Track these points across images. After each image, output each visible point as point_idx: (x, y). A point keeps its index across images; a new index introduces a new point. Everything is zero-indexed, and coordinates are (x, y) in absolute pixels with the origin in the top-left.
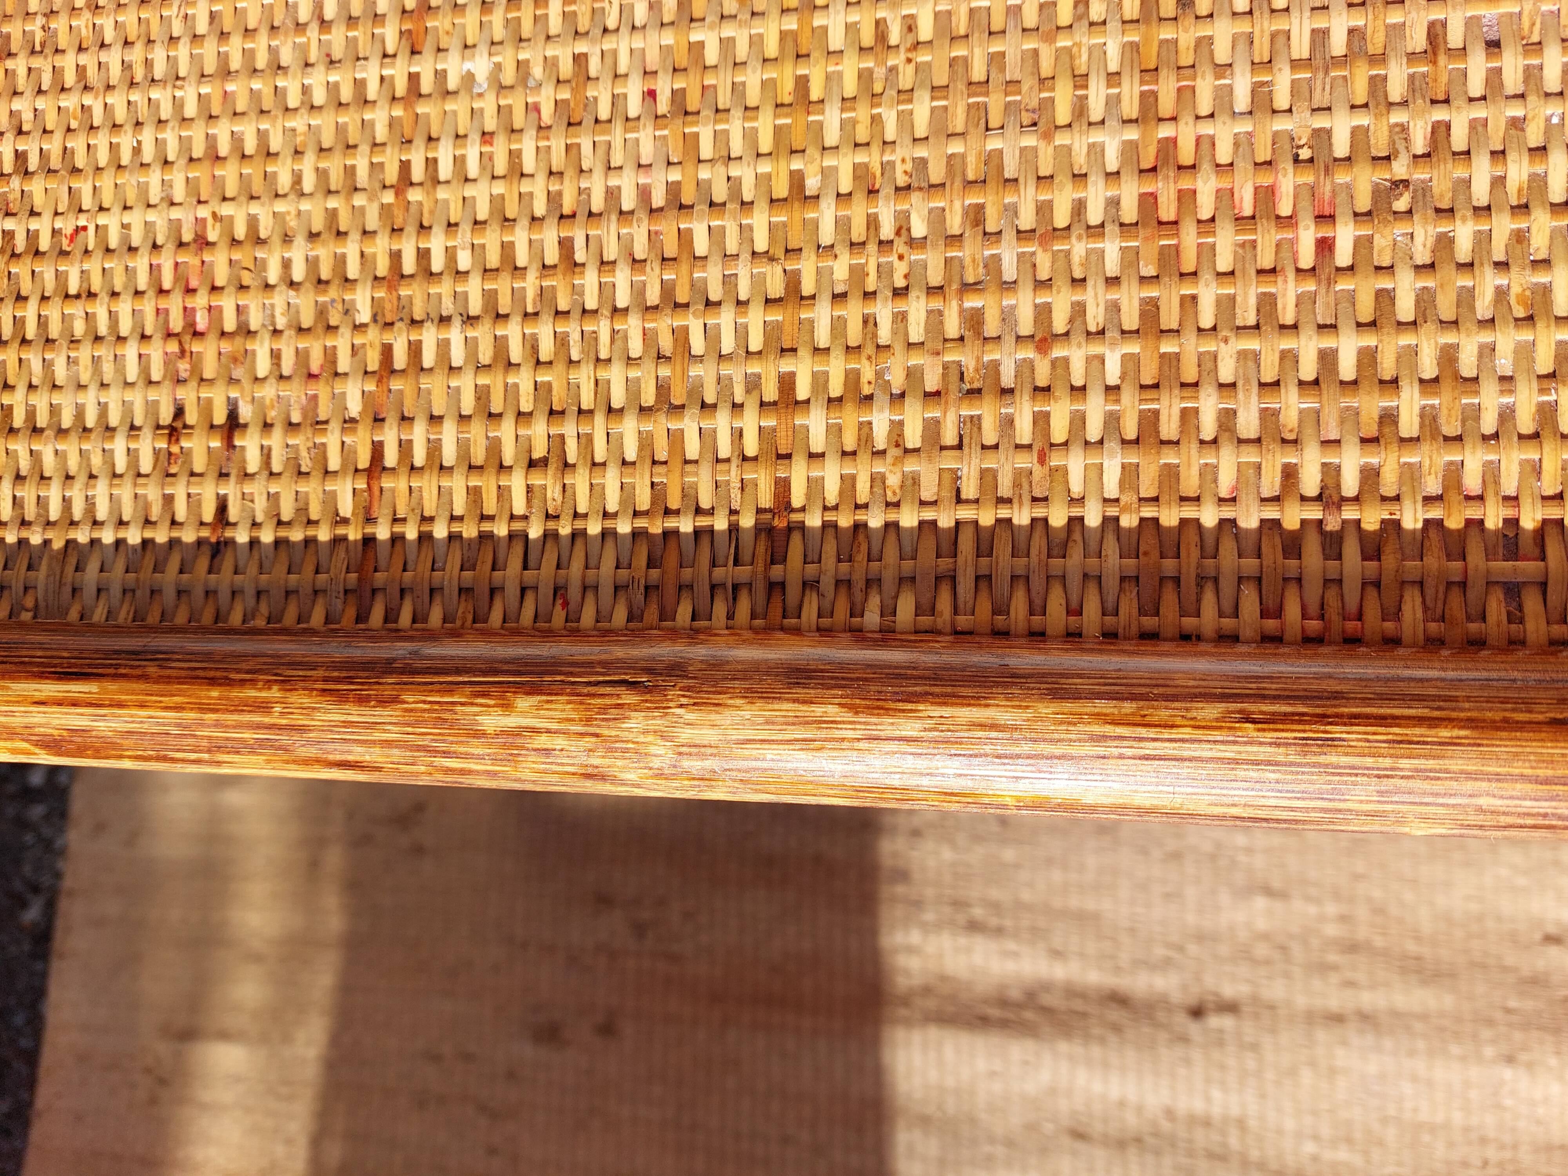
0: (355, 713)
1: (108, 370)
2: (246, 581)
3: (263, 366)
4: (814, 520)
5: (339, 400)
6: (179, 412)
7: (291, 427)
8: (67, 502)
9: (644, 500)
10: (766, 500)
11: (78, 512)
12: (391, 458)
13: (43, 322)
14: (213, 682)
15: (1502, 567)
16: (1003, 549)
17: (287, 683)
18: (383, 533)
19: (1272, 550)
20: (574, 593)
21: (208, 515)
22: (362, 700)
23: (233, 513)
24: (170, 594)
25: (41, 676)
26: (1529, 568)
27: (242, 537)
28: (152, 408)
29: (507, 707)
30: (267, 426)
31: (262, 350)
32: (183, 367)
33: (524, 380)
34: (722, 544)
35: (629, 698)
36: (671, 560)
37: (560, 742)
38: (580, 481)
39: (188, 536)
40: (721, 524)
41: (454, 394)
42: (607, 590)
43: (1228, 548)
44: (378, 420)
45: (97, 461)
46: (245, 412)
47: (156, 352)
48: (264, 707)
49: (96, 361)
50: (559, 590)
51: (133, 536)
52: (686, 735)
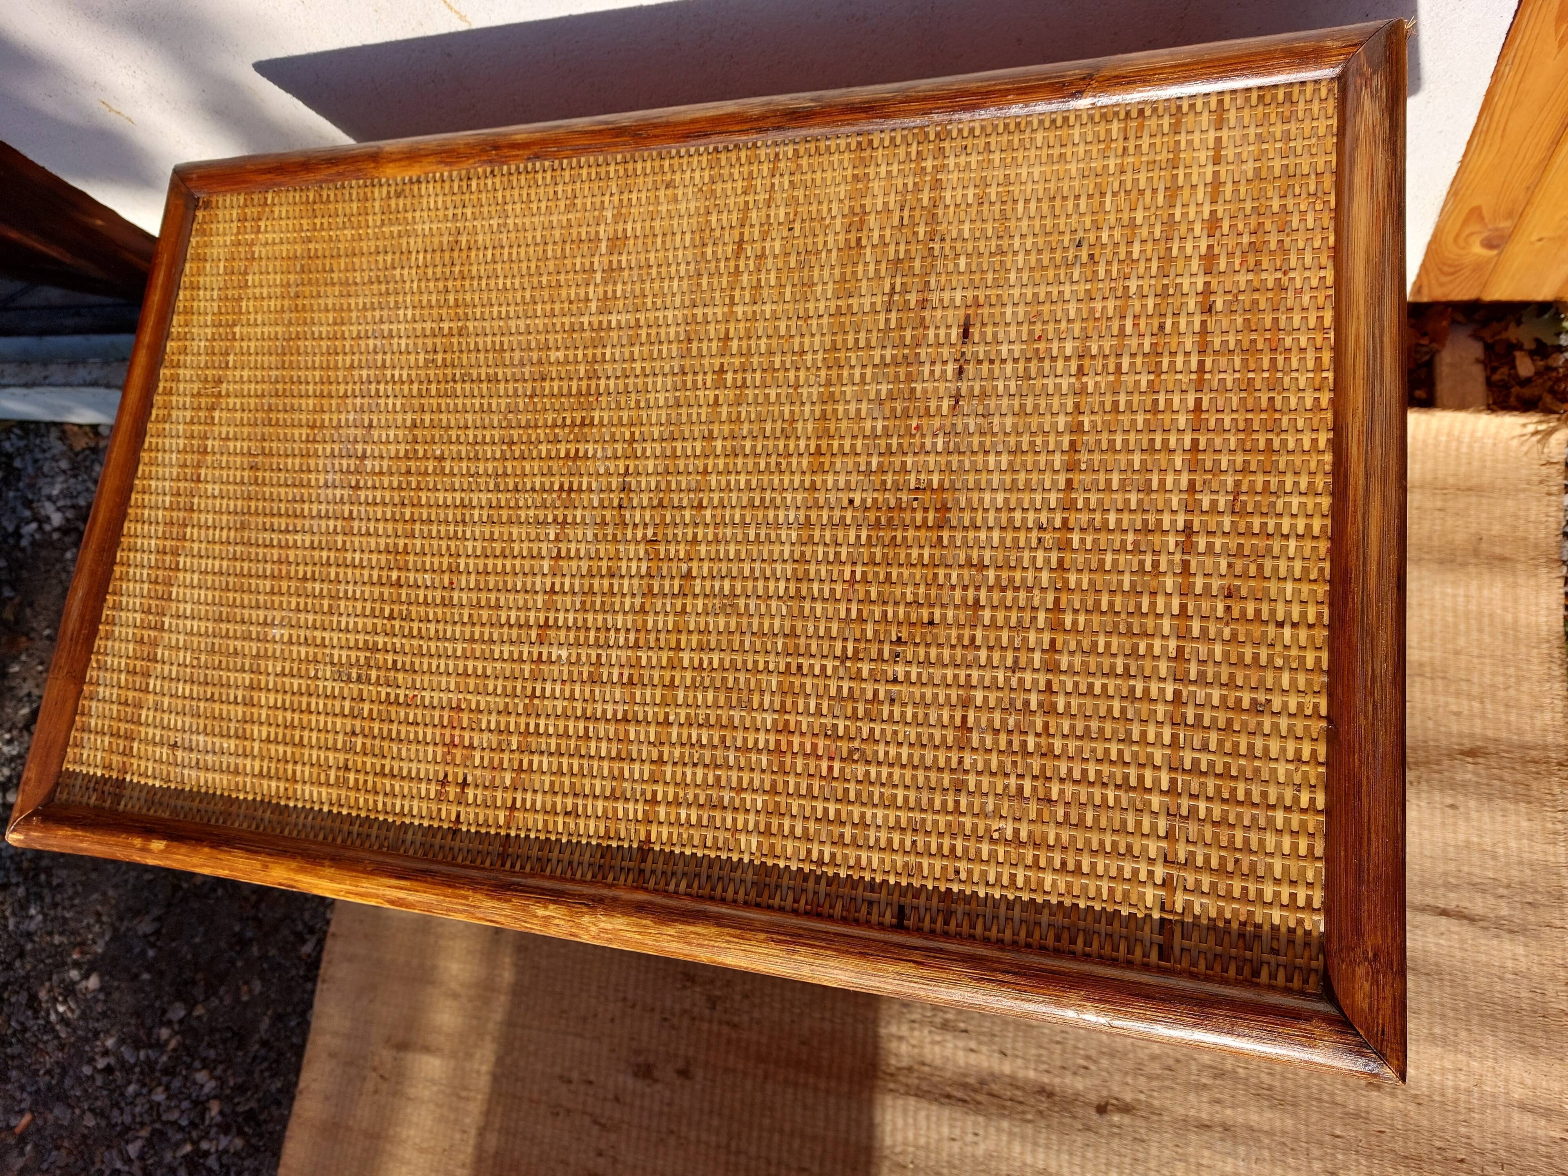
0: (496, 904)
1: (421, 754)
2: (465, 845)
3: (477, 762)
4: (657, 848)
5: (503, 779)
6: (446, 776)
7: (486, 787)
8: (402, 806)
9: (602, 832)
10: (643, 838)
11: (406, 811)
12: (518, 804)
13: (399, 732)
14: (450, 886)
15: (868, 894)
16: (716, 868)
17: (475, 890)
18: (513, 833)
19: (799, 879)
20: (575, 864)
21: (453, 818)
22: (499, 899)
23: (462, 819)
24: (437, 847)
25: (390, 877)
26: (875, 896)
27: (464, 829)
28: (436, 772)
29: (546, 908)
30: (477, 786)
31: (477, 755)
32: (449, 758)
33: (567, 780)
34: (626, 853)
35: (585, 910)
36: (608, 856)
37: (562, 922)
38: (581, 822)
39: (445, 826)
40: (626, 845)
41: (542, 782)
42: (586, 865)
43: (786, 876)
44: (516, 789)
45: (415, 791)
46: (470, 779)
47: (440, 750)
48: (466, 898)
49: (417, 751)
50: (570, 863)
51: (426, 824)
52: (602, 925)
